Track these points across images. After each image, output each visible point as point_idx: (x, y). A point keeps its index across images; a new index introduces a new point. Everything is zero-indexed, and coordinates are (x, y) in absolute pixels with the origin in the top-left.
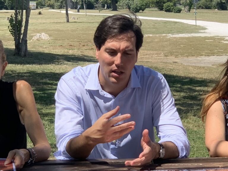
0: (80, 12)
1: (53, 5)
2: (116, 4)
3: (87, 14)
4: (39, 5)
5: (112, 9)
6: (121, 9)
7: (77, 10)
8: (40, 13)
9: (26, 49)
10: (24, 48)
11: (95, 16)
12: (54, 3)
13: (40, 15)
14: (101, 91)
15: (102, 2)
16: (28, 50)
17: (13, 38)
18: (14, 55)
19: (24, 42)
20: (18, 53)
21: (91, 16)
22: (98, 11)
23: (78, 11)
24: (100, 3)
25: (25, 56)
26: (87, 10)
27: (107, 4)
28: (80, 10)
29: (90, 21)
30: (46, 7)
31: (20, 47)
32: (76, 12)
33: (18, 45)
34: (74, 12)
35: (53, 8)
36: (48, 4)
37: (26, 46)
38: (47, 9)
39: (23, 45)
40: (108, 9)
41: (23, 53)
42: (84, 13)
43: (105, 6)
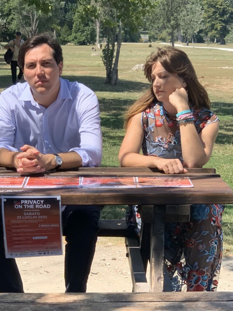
0: (189, 45)
1: (164, 38)
2: (224, 38)
3: (195, 47)
4: (152, 38)
5: (220, 43)
6: (229, 43)
7: (186, 44)
8: (150, 46)
9: (116, 78)
10: (114, 77)
11: (203, 49)
12: (165, 37)
13: (151, 48)
14: (33, 102)
15: (211, 36)
16: (118, 78)
17: (105, 68)
18: (106, 83)
19: (114, 71)
20: (109, 82)
21: (199, 49)
22: (206, 45)
23: (188, 45)
24: (209, 37)
25: (116, 84)
26: (194, 44)
27: (217, 39)
28: (189, 44)
29: (195, 54)
30: (159, 40)
31: (111, 76)
32: (185, 45)
33: (109, 74)
34: (183, 45)
35: (165, 42)
36: (160, 38)
37: (117, 75)
38: (158, 42)
39: (114, 74)
40: (218, 42)
41: (113, 82)
42: (192, 46)
43: (214, 40)
